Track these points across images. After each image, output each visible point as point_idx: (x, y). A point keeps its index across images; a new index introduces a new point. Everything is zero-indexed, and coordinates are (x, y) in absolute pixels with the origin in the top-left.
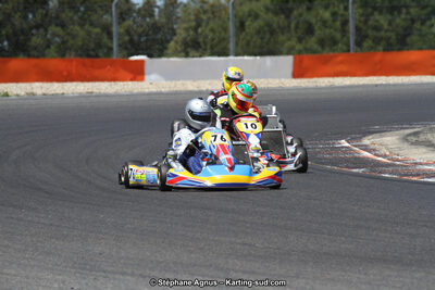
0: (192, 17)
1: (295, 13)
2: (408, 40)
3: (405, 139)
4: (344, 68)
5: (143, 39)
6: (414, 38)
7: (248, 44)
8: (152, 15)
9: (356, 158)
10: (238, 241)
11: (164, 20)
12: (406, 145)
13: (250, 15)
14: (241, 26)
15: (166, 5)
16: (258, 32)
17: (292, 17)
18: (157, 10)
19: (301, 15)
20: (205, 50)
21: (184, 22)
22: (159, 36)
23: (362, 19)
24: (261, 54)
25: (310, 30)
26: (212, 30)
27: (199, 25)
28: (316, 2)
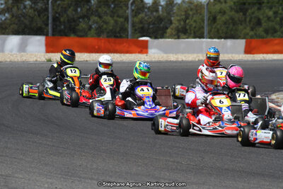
0: (183, 13)
1: (250, 11)
5: (151, 26)
7: (218, 31)
8: (157, 11)
11: (165, 14)
13: (220, 12)
14: (214, 19)
15: (167, 5)
16: (225, 23)
17: (248, 14)
18: (160, 8)
19: (253, 13)
20: (191, 34)
21: (177, 15)
22: (162, 25)
24: (225, 38)
25: (259, 23)
26: (195, 21)
27: (187, 18)
28: (264, 5)
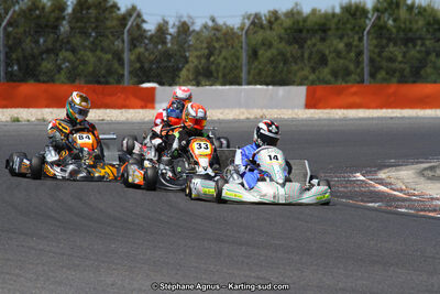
0: (205, 45)
1: (309, 42)
2: (422, 72)
3: (421, 173)
4: (357, 99)
6: (429, 70)
7: (260, 73)
8: (164, 43)
9: (371, 192)
10: (253, 275)
11: (176, 48)
12: (422, 179)
13: (264, 44)
14: (254, 54)
15: (179, 32)
16: (271, 61)
17: (306, 46)
18: (169, 37)
19: (314, 45)
20: (217, 78)
21: (196, 50)
22: (170, 64)
23: (377, 50)
24: (274, 83)
25: (323, 61)
26: (225, 59)
27: (211, 54)
28: (330, 33)
